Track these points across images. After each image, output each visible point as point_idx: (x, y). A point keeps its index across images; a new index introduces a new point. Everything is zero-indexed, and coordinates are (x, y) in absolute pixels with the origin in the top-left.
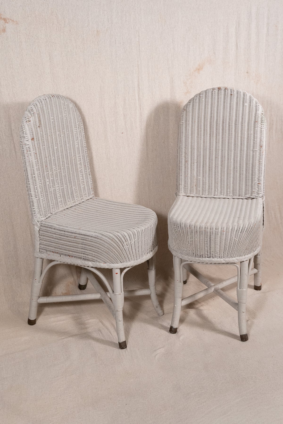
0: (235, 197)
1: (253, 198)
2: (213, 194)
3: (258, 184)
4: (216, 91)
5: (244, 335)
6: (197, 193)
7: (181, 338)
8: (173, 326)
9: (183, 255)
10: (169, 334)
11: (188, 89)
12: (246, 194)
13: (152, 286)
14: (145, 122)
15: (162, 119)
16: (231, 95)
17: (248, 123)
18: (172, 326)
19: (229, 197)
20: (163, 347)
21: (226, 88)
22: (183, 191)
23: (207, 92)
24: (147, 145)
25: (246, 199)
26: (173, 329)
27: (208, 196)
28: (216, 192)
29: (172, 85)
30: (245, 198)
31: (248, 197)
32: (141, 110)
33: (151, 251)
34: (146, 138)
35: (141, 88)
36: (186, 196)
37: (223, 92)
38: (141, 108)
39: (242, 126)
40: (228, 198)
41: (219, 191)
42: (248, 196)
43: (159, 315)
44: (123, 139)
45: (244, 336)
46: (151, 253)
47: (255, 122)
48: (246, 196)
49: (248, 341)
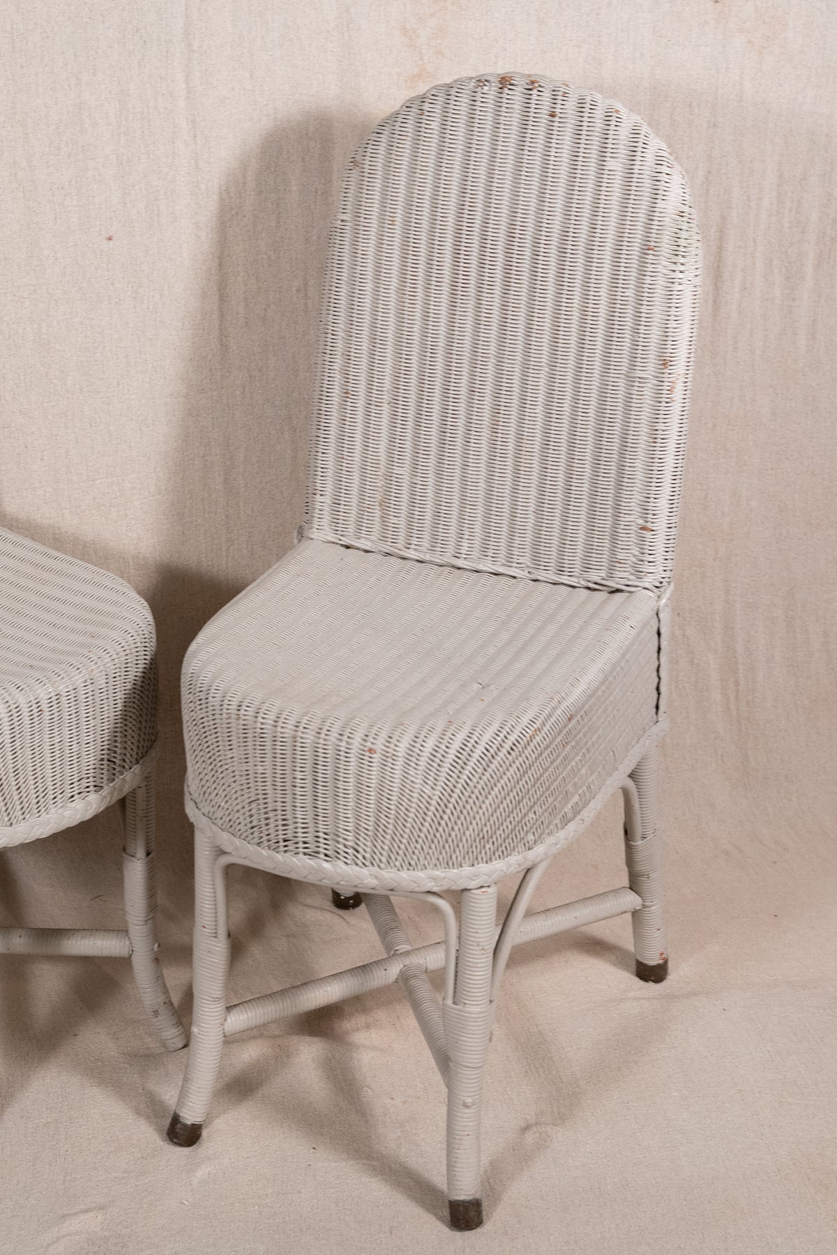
0: (543, 573)
1: (618, 591)
2: (451, 549)
3: (641, 529)
4: (491, 91)
5: (463, 1202)
6: (383, 538)
7: (201, 1173)
8: (181, 1114)
9: (214, 827)
10: (162, 1143)
11: (421, 59)
12: (587, 568)
13: (135, 925)
14: (216, 197)
15: (294, 188)
16: (551, 116)
17: (618, 250)
18: (177, 1112)
19: (517, 570)
20: (102, 1208)
21: (533, 82)
22: (326, 521)
23: (453, 92)
24: (223, 298)
25: (588, 588)
26: (179, 1126)
27: (427, 557)
28: (465, 544)
29: (346, 37)
30: (584, 583)
31: (596, 583)
32: (196, 143)
33: (92, 788)
34: (220, 265)
35: (196, 45)
36: (342, 545)
37: (517, 95)
38: (195, 136)
39: (589, 260)
40: (515, 577)
41: (477, 541)
42: (595, 576)
43: (164, 1045)
44: (110, 266)
45: (461, 1208)
46: (93, 797)
47: (647, 248)
48: (586, 575)
49: (479, 1230)
